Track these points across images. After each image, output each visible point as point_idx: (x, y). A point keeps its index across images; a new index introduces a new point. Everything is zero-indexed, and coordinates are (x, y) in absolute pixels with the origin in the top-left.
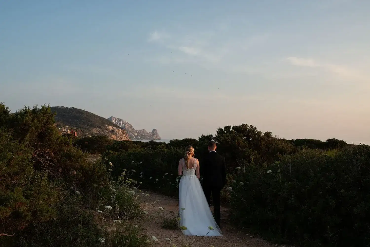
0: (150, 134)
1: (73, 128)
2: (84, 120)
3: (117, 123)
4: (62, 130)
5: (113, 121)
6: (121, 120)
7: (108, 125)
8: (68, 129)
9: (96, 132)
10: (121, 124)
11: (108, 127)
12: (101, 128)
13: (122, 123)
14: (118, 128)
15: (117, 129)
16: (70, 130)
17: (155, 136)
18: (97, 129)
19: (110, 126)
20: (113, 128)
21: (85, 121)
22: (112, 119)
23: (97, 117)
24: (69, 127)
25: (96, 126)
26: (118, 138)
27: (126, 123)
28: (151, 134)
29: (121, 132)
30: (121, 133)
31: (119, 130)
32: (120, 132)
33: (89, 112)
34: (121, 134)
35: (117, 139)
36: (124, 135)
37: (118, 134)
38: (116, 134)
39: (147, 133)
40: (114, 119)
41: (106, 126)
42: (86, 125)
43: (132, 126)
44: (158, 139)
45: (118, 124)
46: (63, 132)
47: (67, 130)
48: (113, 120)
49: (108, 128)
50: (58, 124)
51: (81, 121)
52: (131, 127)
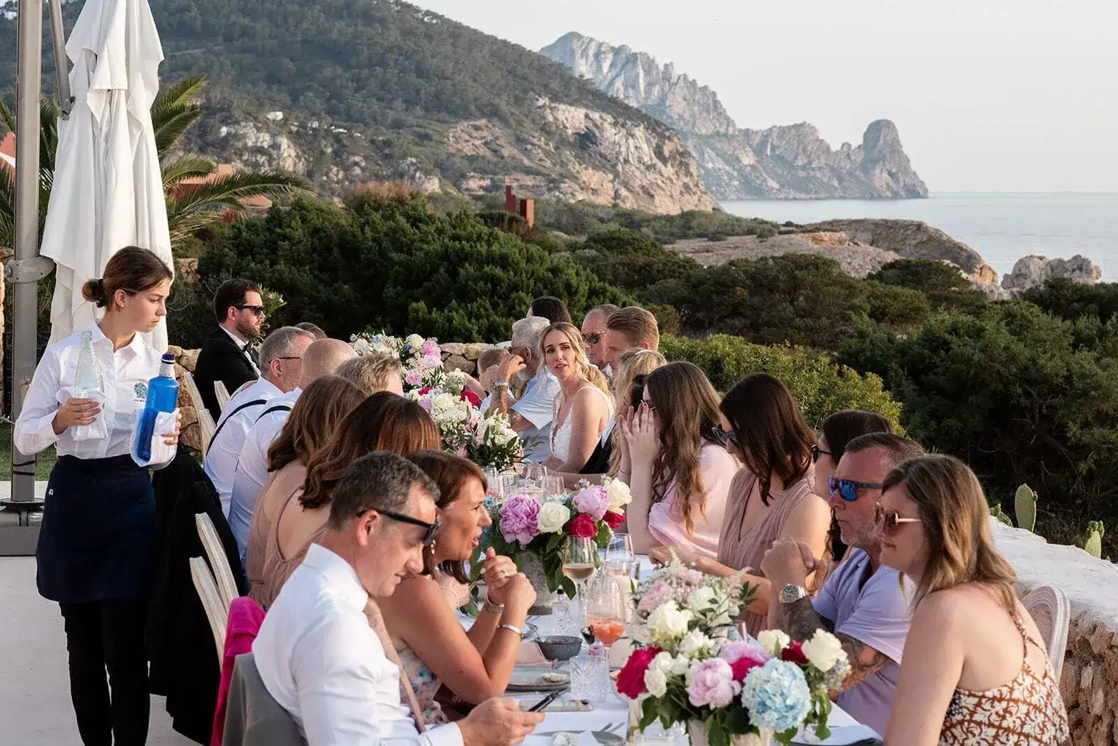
0: (848, 156)
1: (315, 125)
2: (383, 63)
3: (611, 83)
4: (244, 136)
5: (583, 68)
6: (635, 54)
7: (555, 98)
8: (280, 134)
9: (468, 150)
10: (634, 86)
11: (552, 109)
12: (506, 123)
13: (641, 81)
14: (621, 120)
15: (615, 124)
16: (296, 138)
17: (885, 175)
18: (477, 128)
19: (571, 105)
20: (587, 116)
21: (392, 74)
22: (573, 52)
23: (476, 39)
24: (285, 119)
25: (473, 108)
26: (623, 192)
27: (674, 80)
28: (858, 158)
29: (645, 146)
30: (648, 154)
31: (633, 136)
32: (639, 144)
33: (417, 10)
34: (646, 159)
35: (617, 195)
36: (669, 170)
37: (626, 161)
38: (607, 163)
39: (828, 148)
40: (584, 54)
41: (541, 102)
42: (398, 103)
43: (716, 102)
44: (903, 193)
45: (619, 90)
46: (245, 157)
47: (273, 136)
48: (584, 61)
49: (555, 118)
50: (208, 100)
51: (365, 72)
52: (712, 105)
